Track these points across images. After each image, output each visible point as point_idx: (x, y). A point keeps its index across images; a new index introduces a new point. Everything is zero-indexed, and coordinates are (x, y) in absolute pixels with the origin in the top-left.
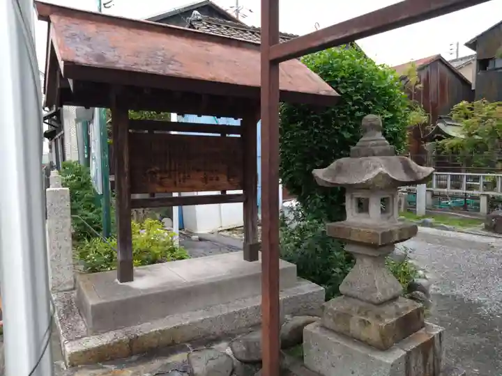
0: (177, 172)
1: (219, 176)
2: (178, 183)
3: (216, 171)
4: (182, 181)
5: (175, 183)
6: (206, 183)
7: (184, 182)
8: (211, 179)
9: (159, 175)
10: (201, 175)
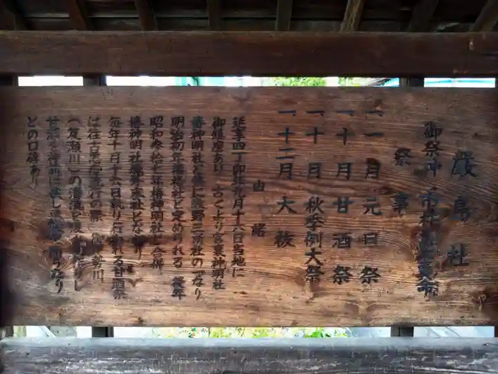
0: (186, 246)
1: (379, 263)
2: (190, 289)
3: (365, 240)
4: (207, 279)
5: (178, 286)
6: (317, 292)
7: (218, 285)
8: (342, 275)
9: (108, 257)
10: (296, 259)
